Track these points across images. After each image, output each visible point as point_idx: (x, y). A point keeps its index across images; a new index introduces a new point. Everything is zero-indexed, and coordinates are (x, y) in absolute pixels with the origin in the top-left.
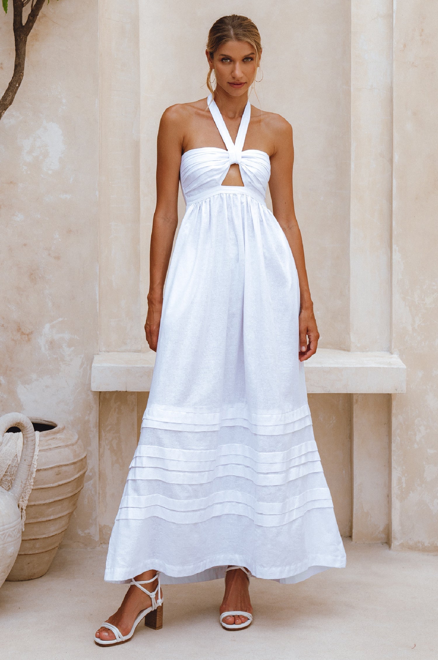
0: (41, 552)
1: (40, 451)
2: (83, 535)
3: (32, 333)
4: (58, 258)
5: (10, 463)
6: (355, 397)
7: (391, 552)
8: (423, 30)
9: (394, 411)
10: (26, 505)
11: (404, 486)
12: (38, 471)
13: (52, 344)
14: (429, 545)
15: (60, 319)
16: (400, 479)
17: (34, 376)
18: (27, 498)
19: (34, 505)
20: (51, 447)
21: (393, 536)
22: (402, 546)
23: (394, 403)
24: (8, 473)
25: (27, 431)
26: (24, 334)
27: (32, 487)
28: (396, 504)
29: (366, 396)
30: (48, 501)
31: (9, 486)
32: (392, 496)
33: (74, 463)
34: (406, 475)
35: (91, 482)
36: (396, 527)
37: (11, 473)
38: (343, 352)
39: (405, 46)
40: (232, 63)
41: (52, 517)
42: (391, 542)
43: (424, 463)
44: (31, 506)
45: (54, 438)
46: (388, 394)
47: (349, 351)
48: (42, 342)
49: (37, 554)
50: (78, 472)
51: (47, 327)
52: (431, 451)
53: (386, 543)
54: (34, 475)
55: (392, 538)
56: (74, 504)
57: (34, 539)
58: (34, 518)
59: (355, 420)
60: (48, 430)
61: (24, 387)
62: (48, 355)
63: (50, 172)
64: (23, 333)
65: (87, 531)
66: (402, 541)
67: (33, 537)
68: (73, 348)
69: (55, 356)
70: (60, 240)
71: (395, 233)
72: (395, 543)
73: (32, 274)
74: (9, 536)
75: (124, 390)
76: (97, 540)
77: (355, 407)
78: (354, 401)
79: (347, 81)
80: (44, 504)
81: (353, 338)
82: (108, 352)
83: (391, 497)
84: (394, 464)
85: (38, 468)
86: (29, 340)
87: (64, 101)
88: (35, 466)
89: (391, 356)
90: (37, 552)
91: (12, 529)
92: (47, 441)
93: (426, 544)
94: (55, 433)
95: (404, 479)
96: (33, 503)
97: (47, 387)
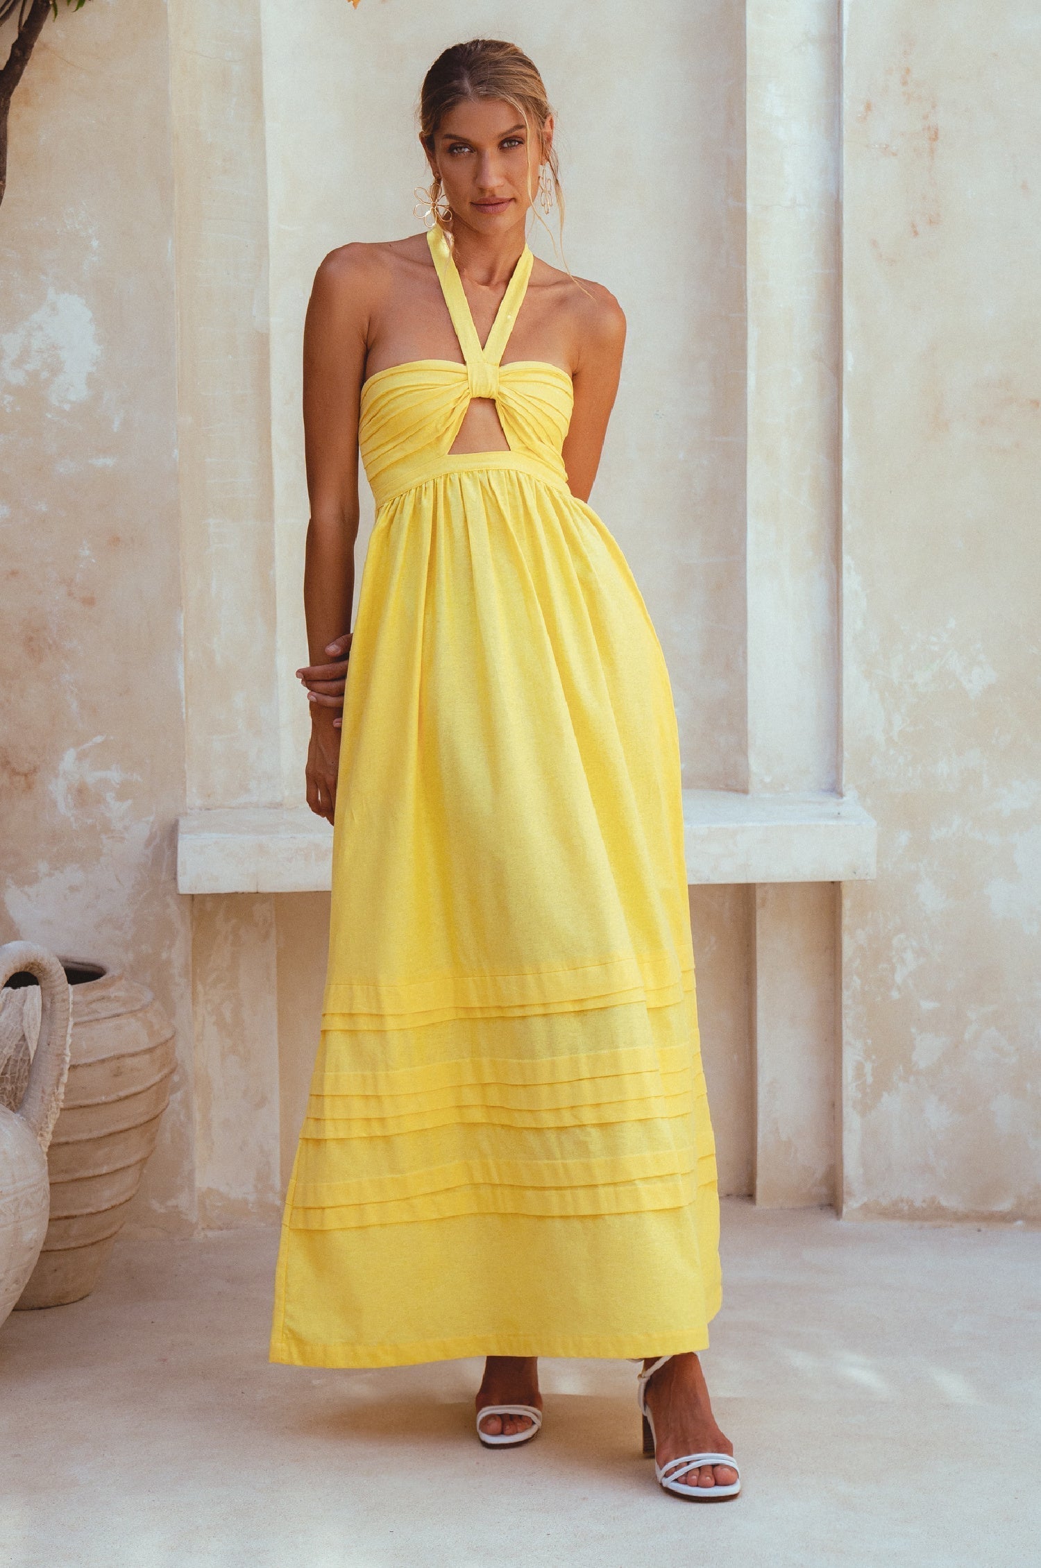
0: (83, 1245)
1: (75, 1024)
2: (163, 1211)
3: (35, 770)
4: (90, 602)
5: (12, 1054)
6: (759, 894)
7: (841, 1223)
8: (908, 71)
9: (847, 920)
10: (48, 1144)
11: (870, 1080)
12: (73, 1067)
13: (81, 794)
14: (924, 1205)
15: (99, 739)
16: (859, 1068)
17: (43, 867)
18: (51, 1127)
19: (67, 1143)
20: (97, 1016)
21: (845, 1190)
22: (865, 1208)
23: (847, 904)
24: (7, 1076)
25: (51, 982)
26: (18, 774)
27: (62, 1105)
28: (852, 1121)
29: (783, 888)
30: (95, 1134)
31: (10, 1103)
32: (844, 1103)
33: (150, 1051)
34: (874, 1057)
35: (179, 1095)
36: (852, 1169)
37: (13, 1075)
38: (732, 795)
39: (868, 107)
40: (475, 154)
41: (105, 1170)
42: (842, 1202)
43: (913, 1030)
44: (60, 1145)
45: (103, 998)
46: (833, 882)
47: (745, 792)
48: (58, 790)
49: (74, 1248)
50: (160, 1071)
51: (69, 757)
52: (927, 1005)
53: (830, 1205)
54: (65, 1079)
55: (845, 1193)
56: (152, 1140)
57: (67, 1218)
58: (66, 1172)
59: (760, 942)
60: (89, 981)
61: (21, 891)
62: (72, 819)
63: (67, 407)
64: (14, 773)
65: (171, 1203)
66: (865, 1199)
67: (65, 1214)
68: (130, 802)
69: (89, 821)
70: (93, 561)
71: (847, 528)
72: (851, 1205)
73: (31, 639)
74: (27, 1203)
75: (253, 890)
76: (194, 1221)
77: (760, 914)
78: (758, 901)
79: (738, 190)
80: (88, 1140)
81: (755, 764)
82: (209, 809)
83: (841, 1105)
84: (847, 1035)
85: (73, 1063)
86: (29, 787)
87: (95, 243)
88: (68, 1059)
89: (841, 800)
90: (73, 1245)
91: (33, 1189)
92: (89, 1003)
93: (918, 1204)
94: (105, 986)
95: (868, 1067)
96: (63, 1139)
97: (73, 889)
